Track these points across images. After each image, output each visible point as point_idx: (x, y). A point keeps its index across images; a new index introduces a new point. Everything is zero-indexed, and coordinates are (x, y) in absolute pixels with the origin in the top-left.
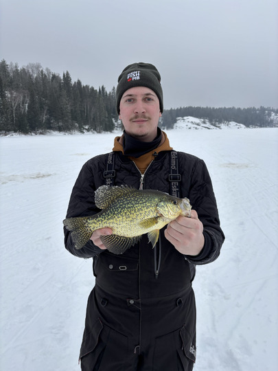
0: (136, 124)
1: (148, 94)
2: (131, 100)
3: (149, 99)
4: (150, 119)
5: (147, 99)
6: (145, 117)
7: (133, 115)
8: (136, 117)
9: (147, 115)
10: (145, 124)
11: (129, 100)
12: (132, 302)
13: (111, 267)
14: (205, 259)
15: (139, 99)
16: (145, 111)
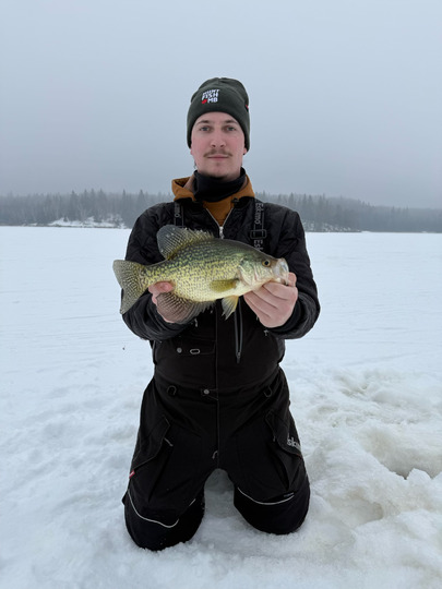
0: (212, 162)
1: (229, 122)
2: (207, 129)
3: (231, 129)
4: (231, 155)
5: (227, 129)
6: (224, 153)
7: (209, 150)
8: (213, 152)
9: (227, 150)
10: (224, 161)
11: (205, 129)
12: (207, 392)
13: (179, 350)
14: (292, 330)
15: (218, 127)
16: (223, 143)
